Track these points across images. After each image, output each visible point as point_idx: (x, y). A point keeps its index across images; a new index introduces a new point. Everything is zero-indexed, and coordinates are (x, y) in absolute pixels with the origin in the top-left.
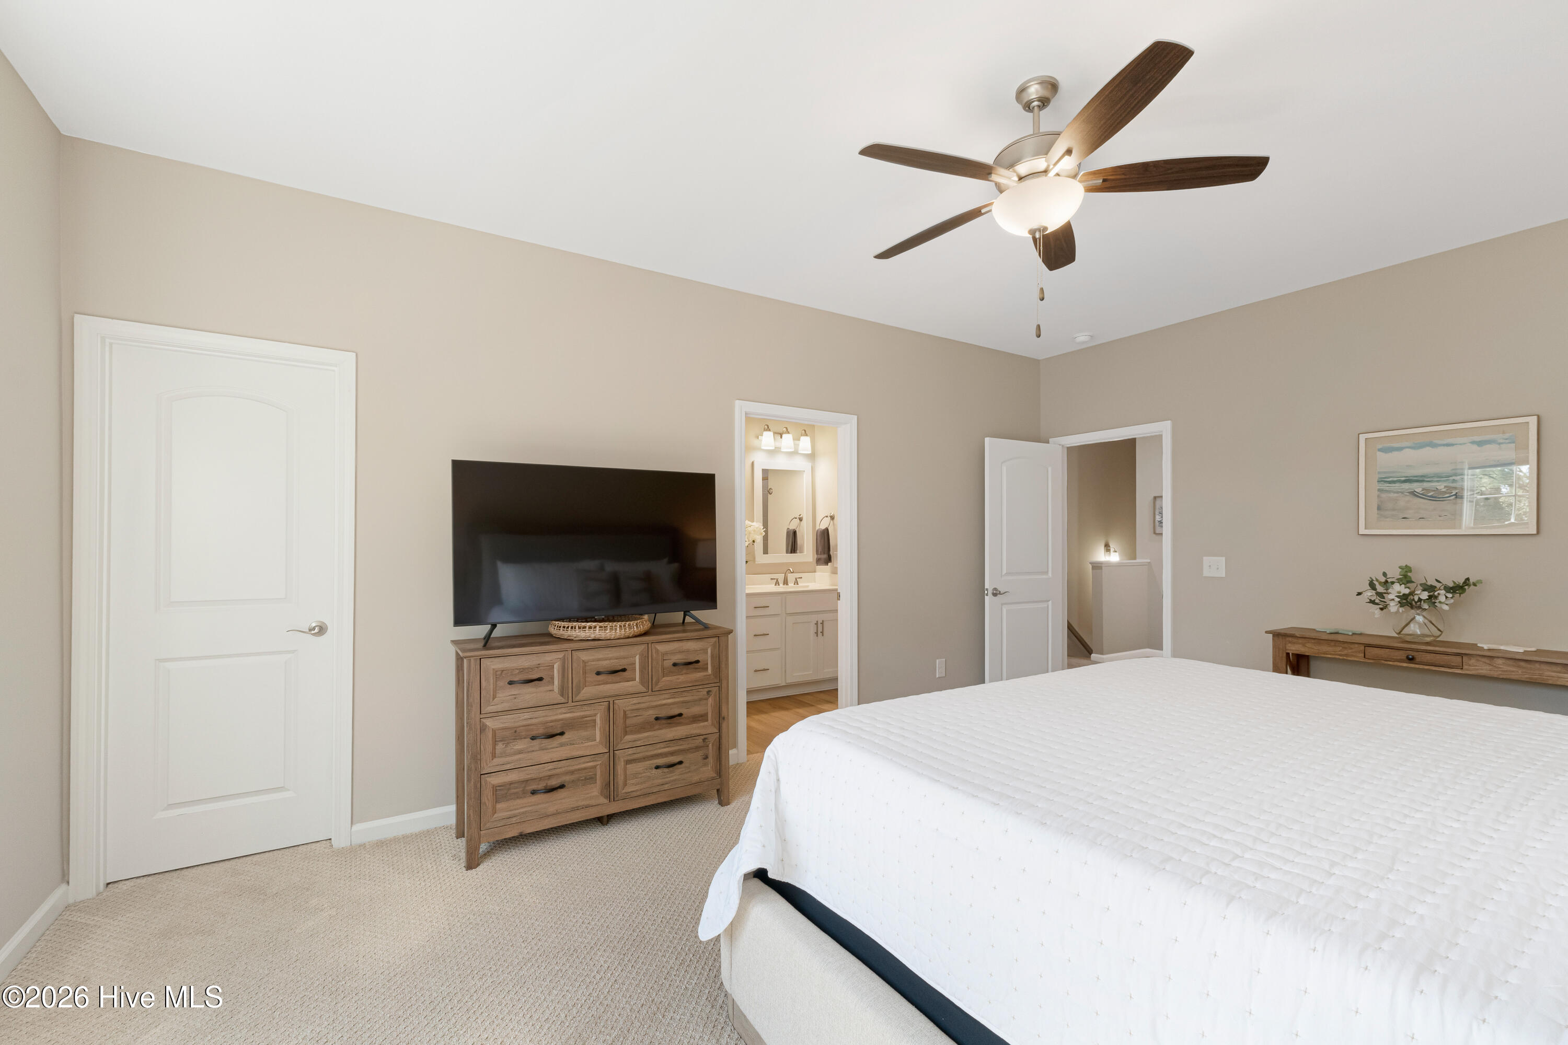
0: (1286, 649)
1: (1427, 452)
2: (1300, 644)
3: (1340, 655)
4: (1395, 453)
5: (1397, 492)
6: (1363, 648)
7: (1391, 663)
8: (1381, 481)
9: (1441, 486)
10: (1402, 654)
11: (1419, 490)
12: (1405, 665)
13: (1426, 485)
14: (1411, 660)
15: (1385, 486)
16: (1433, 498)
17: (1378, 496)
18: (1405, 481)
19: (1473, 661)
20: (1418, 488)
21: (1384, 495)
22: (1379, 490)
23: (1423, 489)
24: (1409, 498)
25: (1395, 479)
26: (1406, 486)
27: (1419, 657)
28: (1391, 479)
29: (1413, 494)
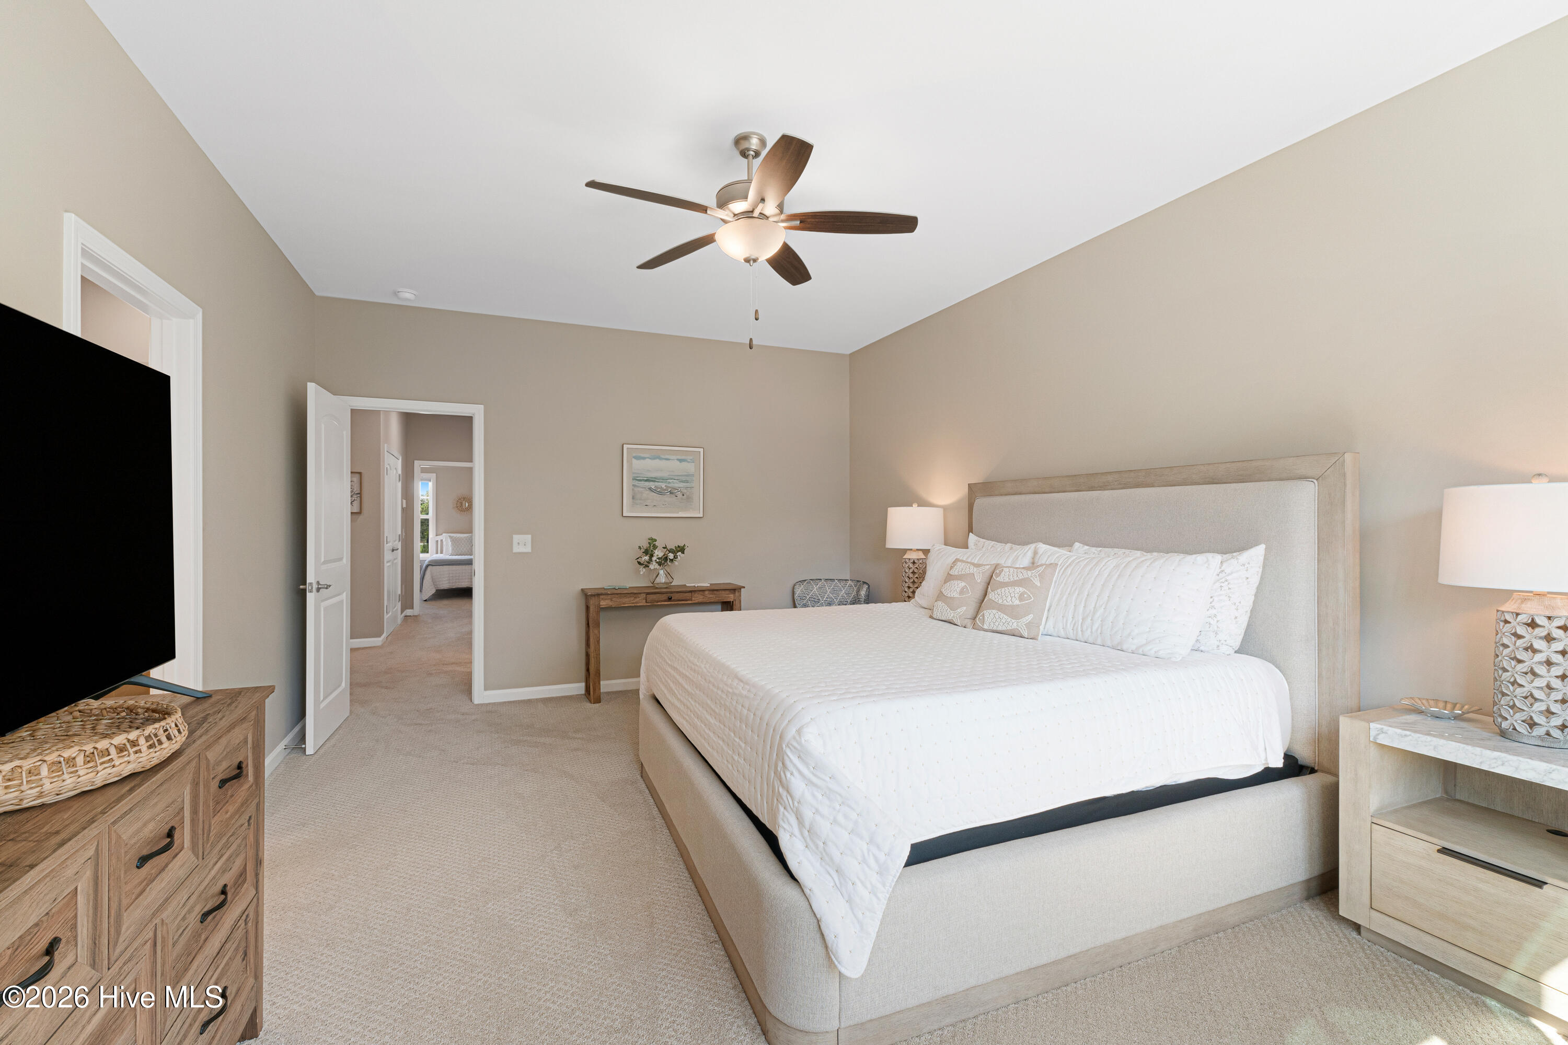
0: (600, 606)
1: (657, 463)
2: (608, 599)
3: (633, 603)
4: (642, 461)
5: (643, 488)
6: (645, 596)
7: (659, 603)
8: (634, 479)
9: (663, 485)
10: (665, 597)
11: (653, 487)
12: (666, 603)
13: (656, 484)
14: (670, 599)
15: (636, 483)
16: (660, 493)
17: (633, 490)
18: (646, 481)
19: (696, 595)
20: (652, 485)
21: (636, 489)
22: (633, 485)
23: (655, 487)
24: (648, 492)
25: (641, 478)
26: (647, 484)
27: (675, 596)
28: (639, 478)
29: (650, 489)
